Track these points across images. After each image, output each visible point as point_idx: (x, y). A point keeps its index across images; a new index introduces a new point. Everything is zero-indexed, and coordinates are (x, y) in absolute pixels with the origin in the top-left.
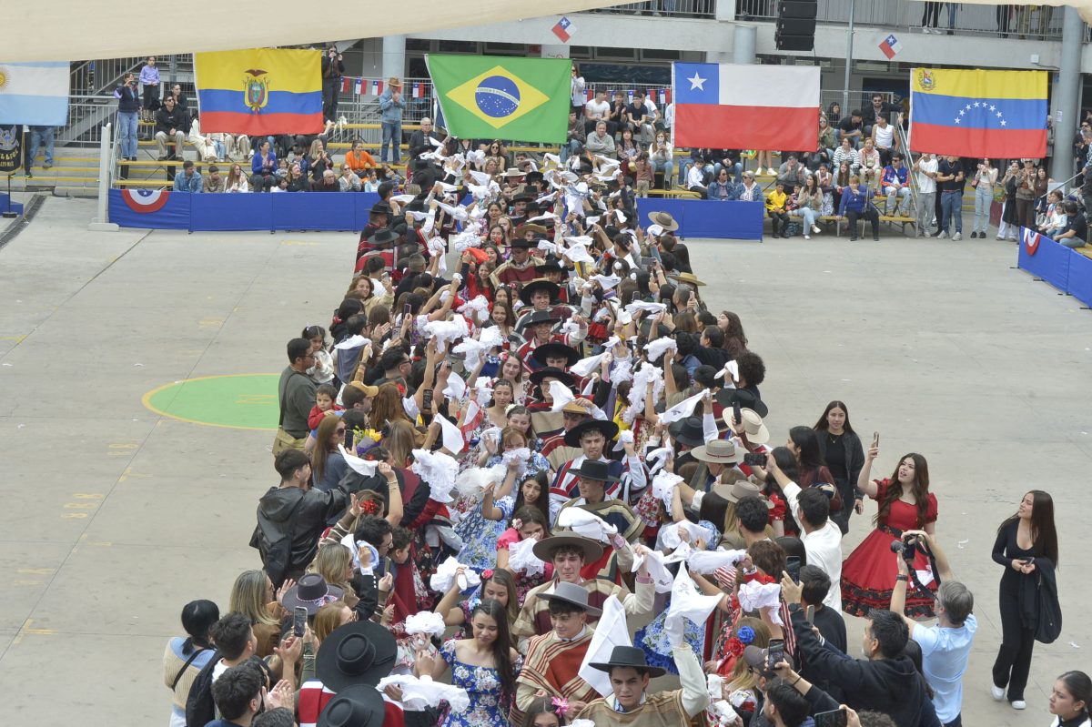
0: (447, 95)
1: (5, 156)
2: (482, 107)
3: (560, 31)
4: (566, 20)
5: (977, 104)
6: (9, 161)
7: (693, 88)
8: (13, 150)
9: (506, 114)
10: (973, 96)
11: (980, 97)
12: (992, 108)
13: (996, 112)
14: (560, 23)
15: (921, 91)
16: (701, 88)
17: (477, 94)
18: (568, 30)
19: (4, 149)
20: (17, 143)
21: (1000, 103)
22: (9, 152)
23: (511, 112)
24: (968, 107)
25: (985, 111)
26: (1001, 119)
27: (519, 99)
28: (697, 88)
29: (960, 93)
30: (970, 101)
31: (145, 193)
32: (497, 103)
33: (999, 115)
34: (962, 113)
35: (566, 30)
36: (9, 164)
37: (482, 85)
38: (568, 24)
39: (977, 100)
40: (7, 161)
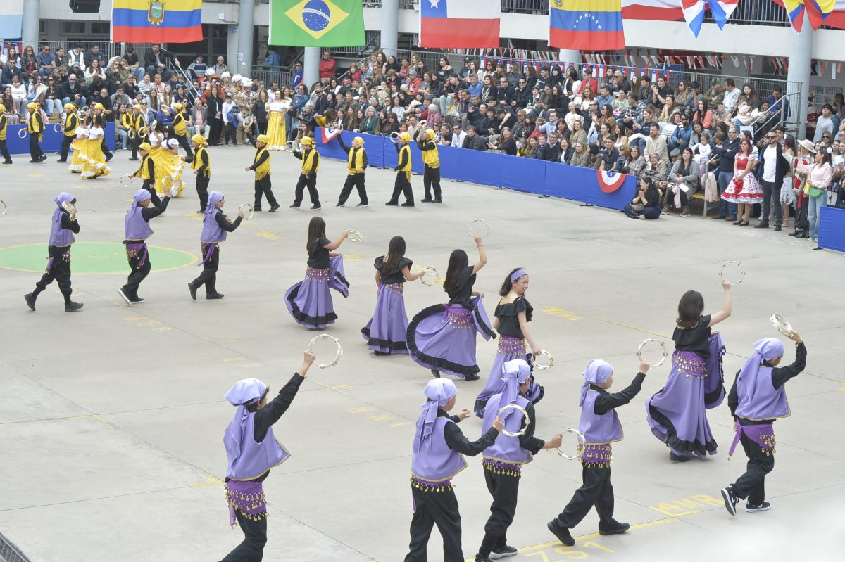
0: (285, 13)
2: (307, 23)
5: (586, 15)
7: (432, 6)
9: (322, 29)
10: (583, 10)
11: (587, 10)
12: (593, 18)
13: (595, 20)
15: (555, 6)
16: (437, 6)
17: (303, 14)
21: (597, 14)
23: (325, 26)
24: (581, 17)
25: (590, 19)
26: (598, 25)
27: (329, 16)
28: (434, 7)
29: (575, 9)
30: (582, 13)
32: (317, 20)
33: (597, 22)
34: (577, 21)
37: (307, 6)
39: (586, 12)
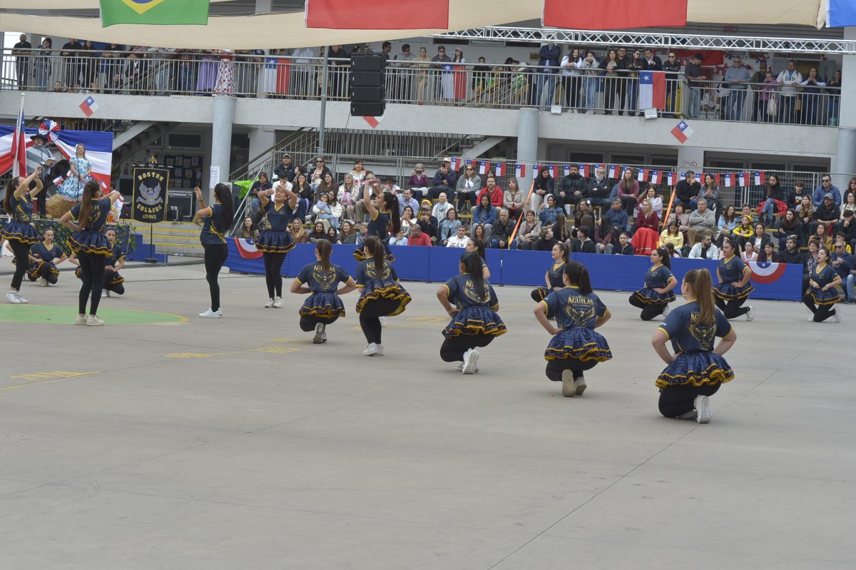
1: (148, 209)
3: (678, 133)
4: (684, 123)
6: (152, 214)
8: (157, 205)
14: (678, 126)
18: (687, 132)
19: (147, 203)
20: (160, 200)
22: (152, 207)
31: (252, 242)
35: (683, 132)
36: (150, 216)
38: (686, 126)
40: (150, 214)
